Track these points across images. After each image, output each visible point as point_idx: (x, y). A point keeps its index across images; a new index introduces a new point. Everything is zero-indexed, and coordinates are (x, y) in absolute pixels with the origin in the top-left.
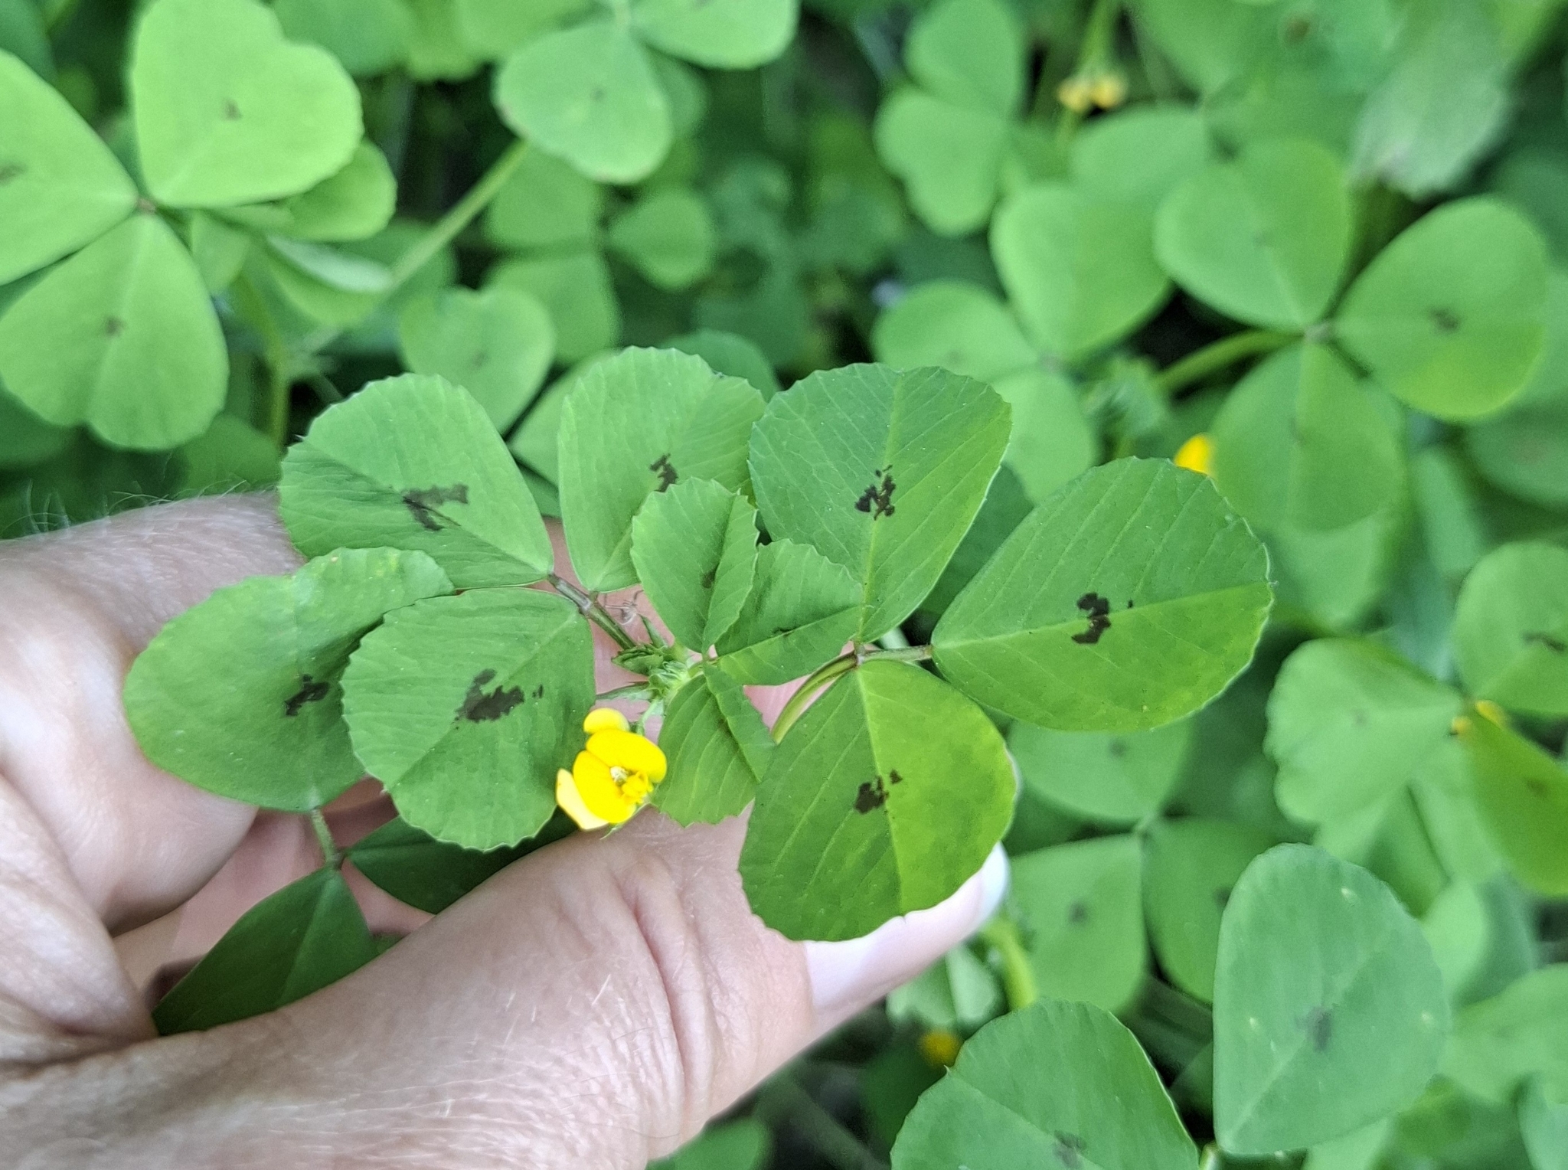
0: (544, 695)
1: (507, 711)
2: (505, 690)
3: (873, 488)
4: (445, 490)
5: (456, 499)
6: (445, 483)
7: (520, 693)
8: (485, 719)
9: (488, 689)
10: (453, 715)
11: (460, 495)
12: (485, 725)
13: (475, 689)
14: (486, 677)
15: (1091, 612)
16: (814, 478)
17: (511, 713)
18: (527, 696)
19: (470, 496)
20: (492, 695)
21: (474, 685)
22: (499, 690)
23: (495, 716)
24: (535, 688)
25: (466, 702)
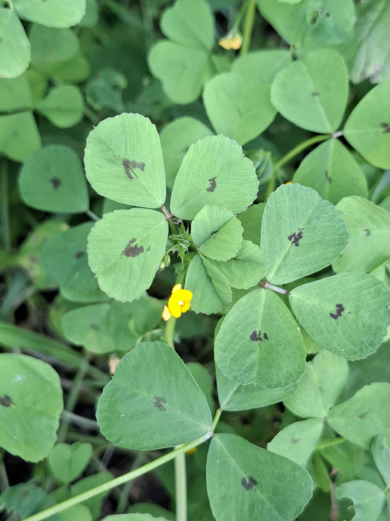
0: (150, 250)
1: (138, 255)
2: (139, 246)
3: (295, 234)
4: (137, 163)
5: (140, 168)
6: (138, 161)
7: (142, 249)
8: (130, 256)
9: (133, 245)
10: (121, 253)
11: (142, 166)
12: (131, 258)
13: (129, 245)
14: (133, 241)
15: (338, 309)
16: (281, 222)
17: (139, 255)
18: (145, 250)
19: (145, 168)
20: (134, 248)
21: (129, 243)
22: (136, 246)
23: (134, 256)
24: (148, 247)
25: (126, 249)
